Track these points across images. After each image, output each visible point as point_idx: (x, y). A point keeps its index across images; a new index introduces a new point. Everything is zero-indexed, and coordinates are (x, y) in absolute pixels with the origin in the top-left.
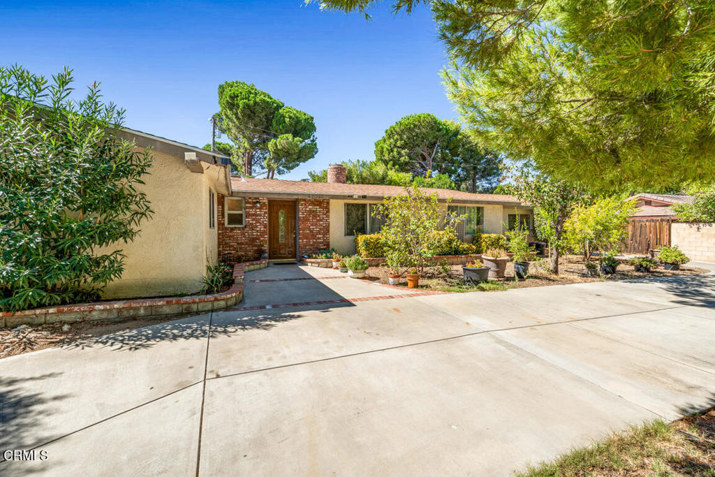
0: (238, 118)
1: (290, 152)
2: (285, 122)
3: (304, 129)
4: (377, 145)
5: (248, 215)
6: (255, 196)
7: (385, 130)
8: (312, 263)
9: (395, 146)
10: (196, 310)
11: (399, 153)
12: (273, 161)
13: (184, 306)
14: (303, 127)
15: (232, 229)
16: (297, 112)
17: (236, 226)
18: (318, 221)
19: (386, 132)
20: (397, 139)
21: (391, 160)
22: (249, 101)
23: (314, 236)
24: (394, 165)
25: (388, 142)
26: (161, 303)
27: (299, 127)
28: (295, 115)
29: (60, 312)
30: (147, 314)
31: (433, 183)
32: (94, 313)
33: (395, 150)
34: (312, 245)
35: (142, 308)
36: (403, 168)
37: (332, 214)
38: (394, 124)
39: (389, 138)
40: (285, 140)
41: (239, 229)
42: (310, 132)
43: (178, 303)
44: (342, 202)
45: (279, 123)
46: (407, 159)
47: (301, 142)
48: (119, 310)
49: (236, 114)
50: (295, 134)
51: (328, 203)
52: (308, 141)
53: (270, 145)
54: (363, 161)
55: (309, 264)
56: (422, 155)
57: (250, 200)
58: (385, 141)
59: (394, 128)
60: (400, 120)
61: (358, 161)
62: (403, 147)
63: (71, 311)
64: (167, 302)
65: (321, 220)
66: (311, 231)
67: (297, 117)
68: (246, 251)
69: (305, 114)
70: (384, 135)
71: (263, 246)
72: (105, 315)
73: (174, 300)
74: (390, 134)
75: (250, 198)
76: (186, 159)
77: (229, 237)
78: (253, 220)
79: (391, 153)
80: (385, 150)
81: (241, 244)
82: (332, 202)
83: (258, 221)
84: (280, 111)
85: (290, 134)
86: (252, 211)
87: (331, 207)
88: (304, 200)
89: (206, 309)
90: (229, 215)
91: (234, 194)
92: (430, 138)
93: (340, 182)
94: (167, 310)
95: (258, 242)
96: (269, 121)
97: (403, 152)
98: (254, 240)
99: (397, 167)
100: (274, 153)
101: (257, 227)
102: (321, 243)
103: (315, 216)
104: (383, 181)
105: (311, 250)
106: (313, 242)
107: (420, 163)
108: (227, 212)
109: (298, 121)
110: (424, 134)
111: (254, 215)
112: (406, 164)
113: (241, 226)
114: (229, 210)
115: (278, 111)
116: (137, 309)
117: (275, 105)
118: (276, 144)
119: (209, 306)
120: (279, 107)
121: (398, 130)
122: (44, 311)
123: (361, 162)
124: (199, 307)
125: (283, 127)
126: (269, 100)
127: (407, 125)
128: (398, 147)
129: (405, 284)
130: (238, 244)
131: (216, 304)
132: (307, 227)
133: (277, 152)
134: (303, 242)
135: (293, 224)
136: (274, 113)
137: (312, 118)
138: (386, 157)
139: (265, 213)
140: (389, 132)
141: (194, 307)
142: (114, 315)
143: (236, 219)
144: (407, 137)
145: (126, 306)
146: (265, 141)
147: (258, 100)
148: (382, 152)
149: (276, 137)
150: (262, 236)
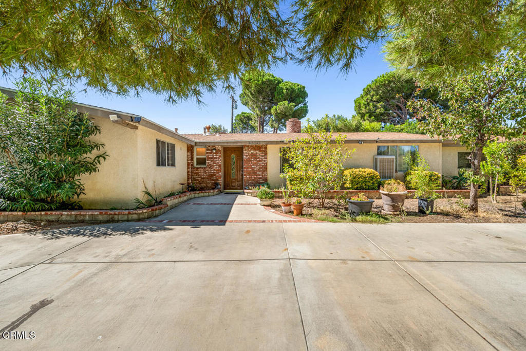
0: (252, 94)
1: (286, 114)
2: (283, 93)
3: (298, 96)
4: (355, 102)
5: (209, 158)
6: (213, 144)
7: (363, 89)
8: (247, 193)
9: (371, 100)
10: (117, 219)
11: (375, 106)
12: (275, 122)
13: (111, 216)
14: (298, 95)
15: (198, 168)
16: (292, 84)
17: (202, 166)
18: (258, 161)
19: (364, 90)
20: (373, 95)
21: (368, 113)
22: (258, 81)
23: (255, 173)
24: (370, 117)
25: (365, 99)
26: (96, 213)
27: (293, 96)
28: (290, 86)
29: (46, 214)
30: (89, 220)
31: (402, 129)
32: (63, 217)
33: (371, 104)
34: (253, 180)
35: (87, 216)
36: (378, 118)
37: (270, 156)
38: (370, 83)
39: (367, 94)
40: (283, 105)
41: (202, 168)
42: (302, 98)
43: (106, 213)
44: (278, 146)
45: (279, 94)
46: (382, 110)
47: (295, 106)
48: (76, 216)
49: (251, 92)
50: (291, 100)
51: (266, 148)
52: (301, 105)
53: (273, 111)
54: (338, 116)
55: (246, 194)
56: (397, 106)
57: (210, 148)
58: (362, 97)
59: (370, 86)
60: (376, 78)
61: (334, 116)
62: (378, 101)
63: (51, 215)
64: (100, 213)
65: (260, 161)
66: (253, 169)
67: (292, 88)
68: (207, 183)
69: (298, 85)
70: (362, 92)
71: (218, 180)
72: (68, 218)
73: (104, 212)
74: (367, 92)
75: (209, 146)
76: (111, 119)
77: (196, 173)
78: (211, 162)
79: (368, 107)
80: (362, 105)
81: (203, 178)
82: (269, 146)
83: (214, 162)
84: (280, 85)
85: (286, 101)
86: (211, 156)
87: (269, 151)
88: (248, 146)
89: (124, 219)
90: (197, 159)
91: (197, 144)
92: (405, 91)
93: (295, 132)
94: (101, 218)
95: (214, 177)
96: (272, 94)
97: (378, 105)
98: (211, 176)
99: (373, 117)
100: (275, 115)
101: (214, 166)
102: (260, 178)
103: (256, 158)
104: (357, 129)
105: (253, 183)
106: (254, 177)
107: (396, 113)
108: (195, 157)
109: (293, 90)
110: (399, 87)
111: (212, 158)
112: (382, 114)
113: (204, 166)
114: (197, 155)
115: (278, 85)
116: (84, 216)
117: (277, 82)
118: (276, 109)
119: (125, 218)
120: (279, 82)
121: (373, 86)
122: (39, 213)
123: (337, 117)
124: (119, 218)
125: (282, 97)
126: (272, 79)
127: (382, 82)
128: (374, 101)
129: (292, 212)
130: (202, 178)
131: (130, 216)
132: (250, 166)
133: (277, 115)
134: (246, 177)
135: (241, 164)
136: (276, 87)
137: (304, 87)
138: (363, 111)
139: (220, 156)
140: (366, 90)
141: (116, 217)
142: (73, 219)
143: (201, 162)
144: (383, 92)
145: (78, 213)
146: (270, 108)
147: (264, 80)
148: (360, 107)
149: (277, 104)
150: (217, 173)
